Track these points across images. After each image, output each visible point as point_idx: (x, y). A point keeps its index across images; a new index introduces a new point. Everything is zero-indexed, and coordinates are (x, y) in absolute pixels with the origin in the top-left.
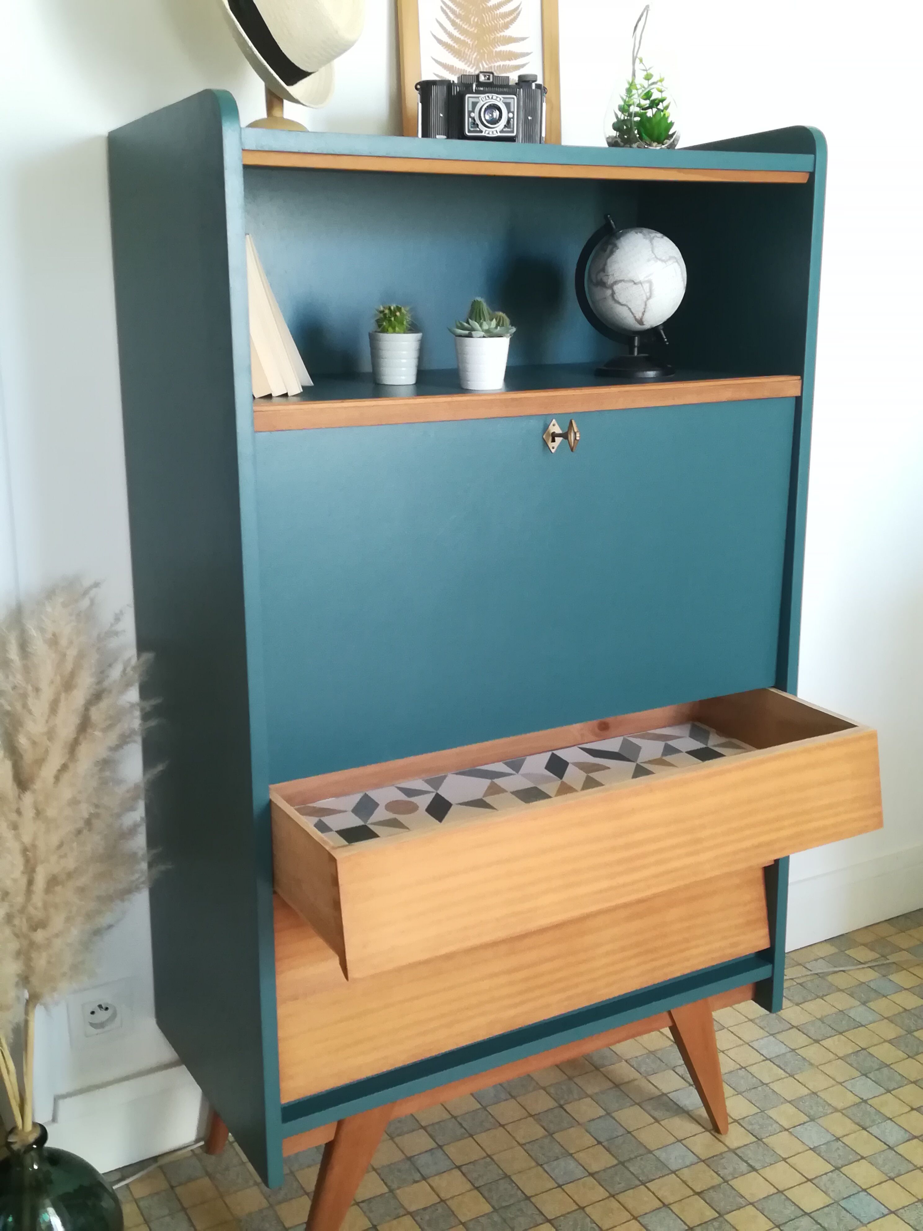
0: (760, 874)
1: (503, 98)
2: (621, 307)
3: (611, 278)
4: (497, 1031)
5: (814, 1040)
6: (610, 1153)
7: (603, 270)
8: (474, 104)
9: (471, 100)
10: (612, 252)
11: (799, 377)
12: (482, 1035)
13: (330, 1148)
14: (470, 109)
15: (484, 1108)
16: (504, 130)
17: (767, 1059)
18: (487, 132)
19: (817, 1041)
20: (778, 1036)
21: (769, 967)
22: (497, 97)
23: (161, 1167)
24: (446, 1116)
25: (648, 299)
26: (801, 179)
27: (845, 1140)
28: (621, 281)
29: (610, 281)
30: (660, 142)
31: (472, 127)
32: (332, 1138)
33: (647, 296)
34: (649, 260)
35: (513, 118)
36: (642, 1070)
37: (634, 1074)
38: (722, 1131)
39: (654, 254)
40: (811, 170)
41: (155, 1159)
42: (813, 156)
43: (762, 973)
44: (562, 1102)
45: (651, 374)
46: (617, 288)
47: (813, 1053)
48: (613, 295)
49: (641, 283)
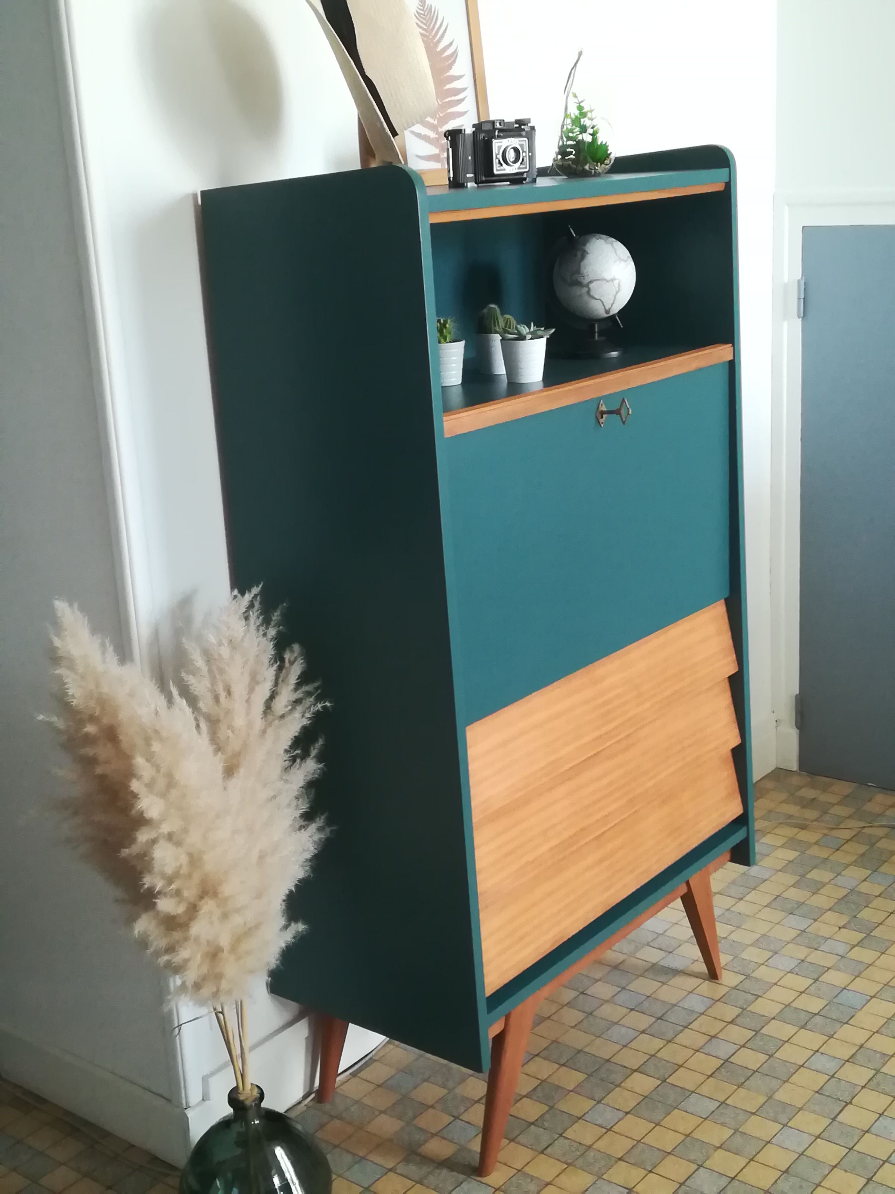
0: (730, 757)
1: (519, 141)
2: (596, 301)
3: (586, 278)
6: (644, 1013)
7: (578, 271)
8: (499, 147)
9: (497, 145)
10: (583, 257)
11: (731, 345)
14: (497, 152)
16: (521, 166)
18: (509, 170)
19: (741, 899)
21: (744, 829)
22: (515, 141)
25: (617, 293)
26: (720, 187)
27: (808, 960)
28: (596, 280)
29: (585, 282)
30: (602, 163)
31: (499, 167)
33: (616, 290)
34: (615, 261)
35: (526, 156)
38: (718, 978)
39: (618, 256)
40: (727, 180)
42: (728, 169)
43: (740, 835)
46: (593, 286)
47: (741, 907)
48: (588, 292)
49: (612, 280)
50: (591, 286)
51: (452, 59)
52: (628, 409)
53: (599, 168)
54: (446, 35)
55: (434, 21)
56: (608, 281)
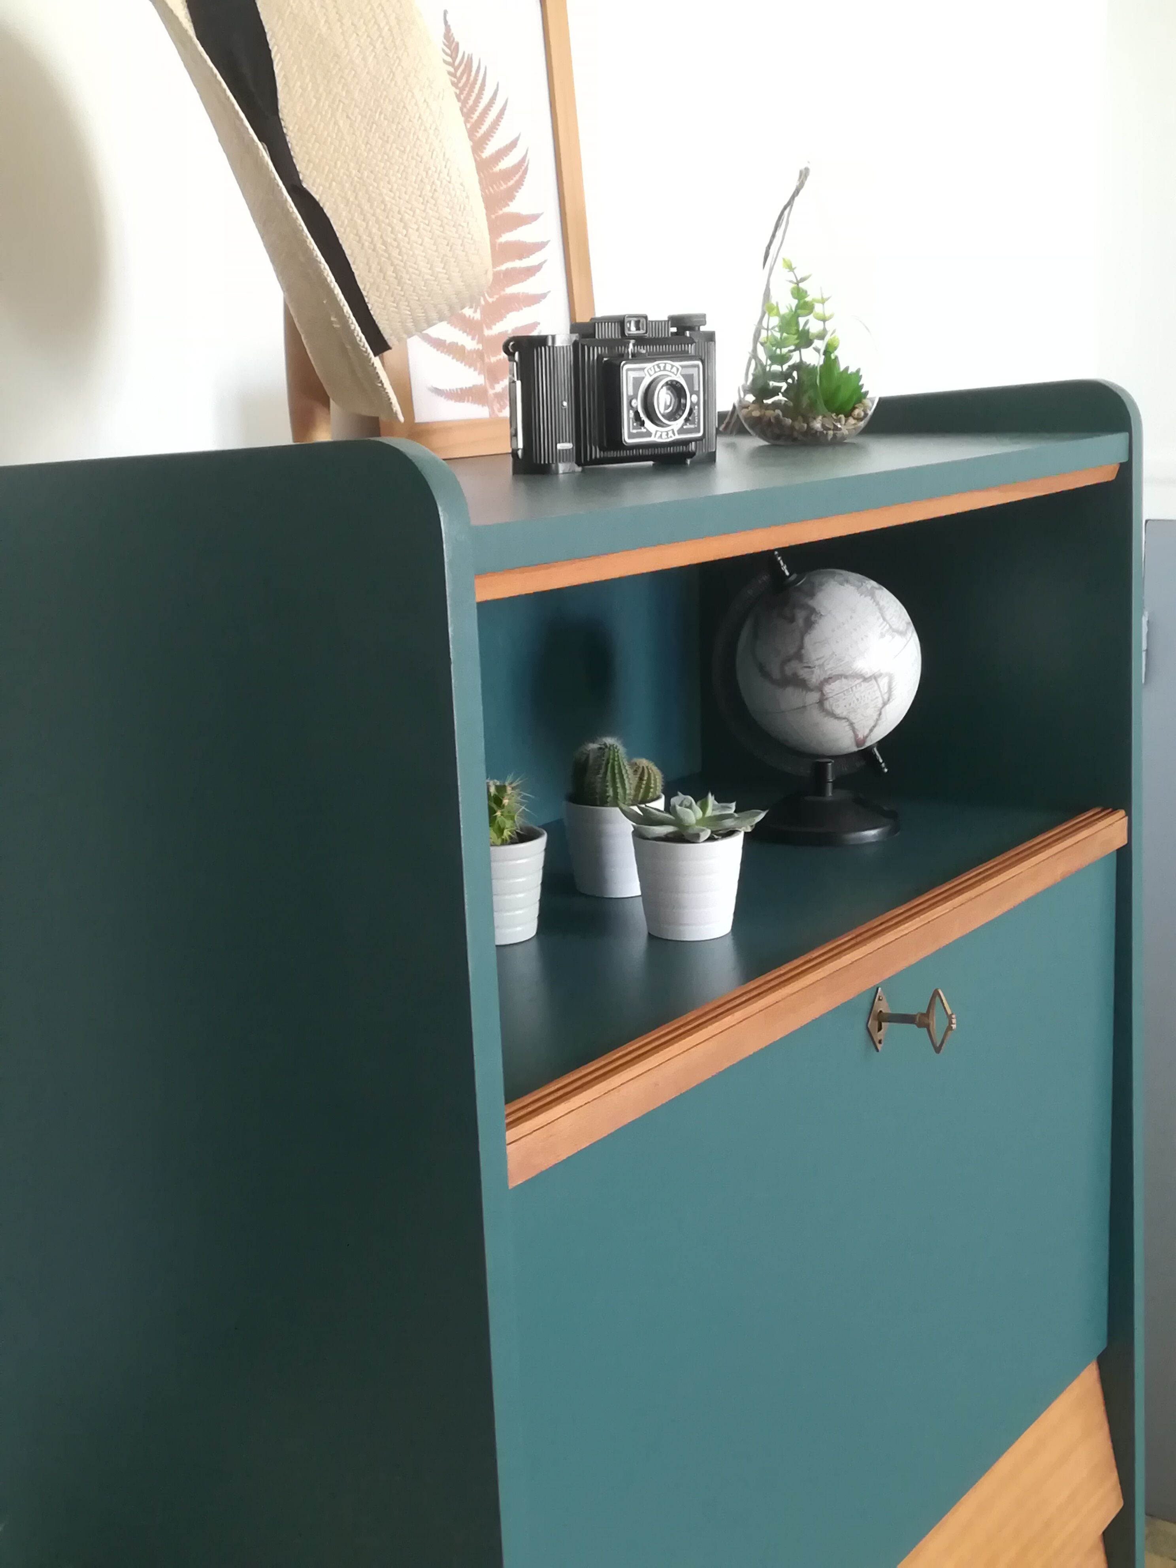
1: (682, 367)
2: (836, 722)
3: (817, 671)
7: (799, 656)
8: (637, 382)
9: (632, 375)
10: (809, 624)
11: (1122, 814)
14: (631, 393)
16: (685, 427)
18: (658, 434)
22: (673, 366)
25: (885, 704)
26: (1105, 474)
28: (839, 677)
29: (815, 679)
30: (850, 414)
31: (634, 428)
33: (883, 699)
34: (882, 635)
35: (698, 404)
40: (1124, 459)
42: (1127, 434)
46: (831, 689)
48: (821, 703)
49: (875, 677)
50: (827, 689)
51: (517, 177)
52: (950, 1018)
53: (847, 426)
54: (503, 123)
55: (476, 90)
56: (865, 679)
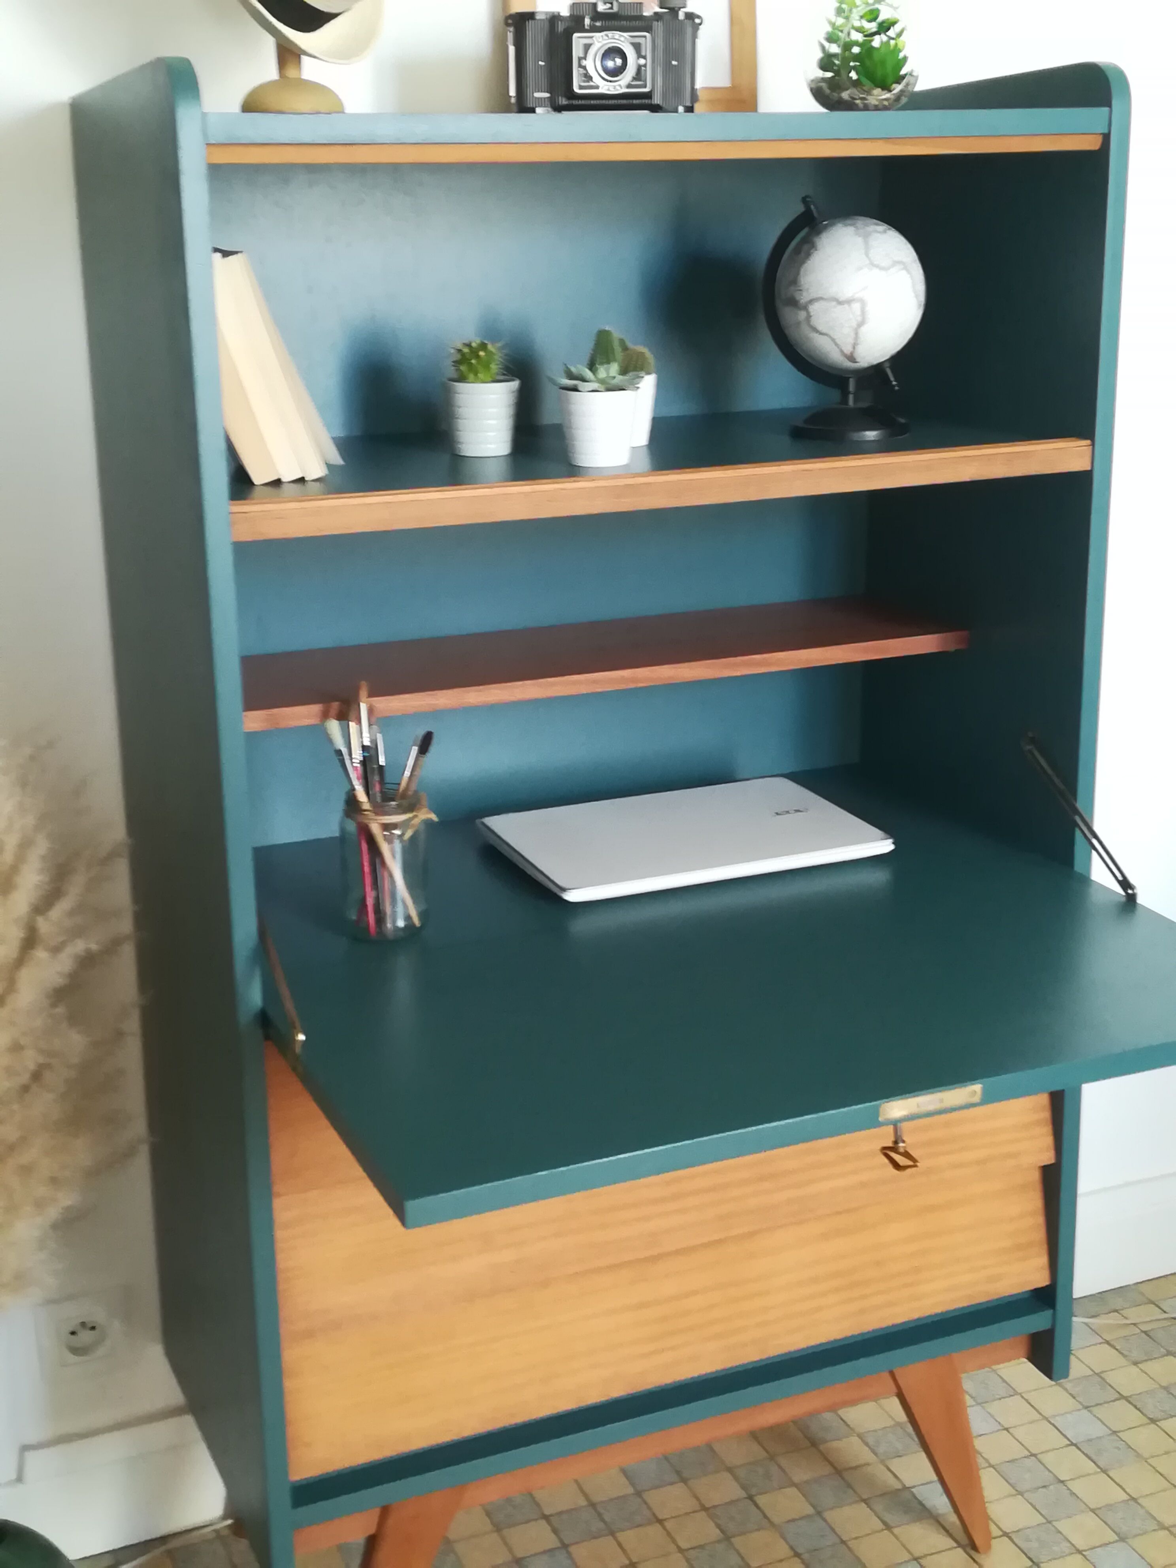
0: (1035, 1176)
1: (630, 37)
2: (820, 337)
3: (805, 294)
4: (618, 1391)
5: (1149, 1419)
7: (795, 281)
8: (587, 47)
9: (582, 41)
10: (808, 256)
11: (1088, 442)
12: (594, 1396)
13: (372, 1543)
14: (582, 56)
15: (639, 1494)
16: (633, 83)
17: (1072, 1444)
18: (607, 88)
19: (1153, 1421)
20: (1095, 1410)
21: (1049, 1313)
22: (621, 36)
23: (169, 1553)
24: (583, 1502)
25: (861, 324)
26: (1091, 144)
28: (821, 299)
29: (804, 298)
30: (886, 88)
31: (584, 82)
32: (372, 1531)
33: (857, 321)
34: (860, 269)
35: (645, 66)
36: (881, 1450)
37: (865, 1455)
38: (980, 1550)
39: (869, 259)
40: (1106, 131)
41: (164, 1539)
42: (1106, 109)
43: (1038, 1321)
44: (753, 1491)
45: (871, 435)
46: (814, 308)
47: (1144, 1438)
48: (808, 320)
49: (849, 302)
50: (811, 308)
56: (840, 303)
